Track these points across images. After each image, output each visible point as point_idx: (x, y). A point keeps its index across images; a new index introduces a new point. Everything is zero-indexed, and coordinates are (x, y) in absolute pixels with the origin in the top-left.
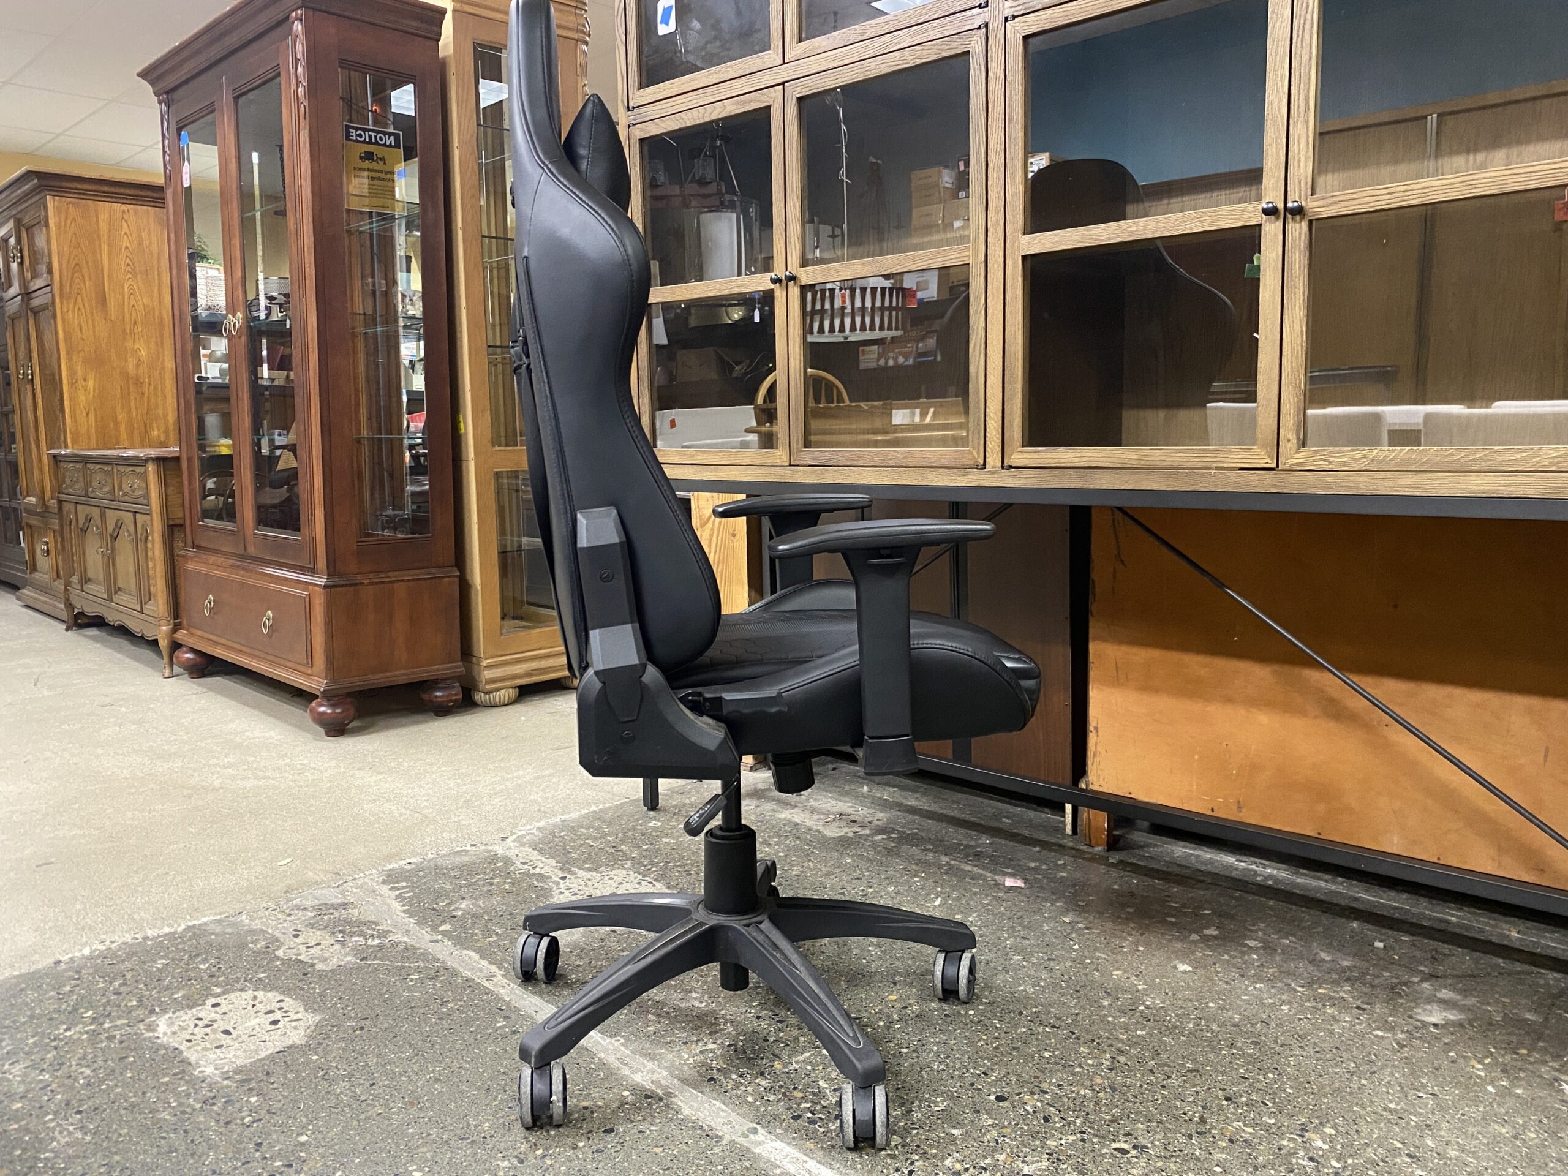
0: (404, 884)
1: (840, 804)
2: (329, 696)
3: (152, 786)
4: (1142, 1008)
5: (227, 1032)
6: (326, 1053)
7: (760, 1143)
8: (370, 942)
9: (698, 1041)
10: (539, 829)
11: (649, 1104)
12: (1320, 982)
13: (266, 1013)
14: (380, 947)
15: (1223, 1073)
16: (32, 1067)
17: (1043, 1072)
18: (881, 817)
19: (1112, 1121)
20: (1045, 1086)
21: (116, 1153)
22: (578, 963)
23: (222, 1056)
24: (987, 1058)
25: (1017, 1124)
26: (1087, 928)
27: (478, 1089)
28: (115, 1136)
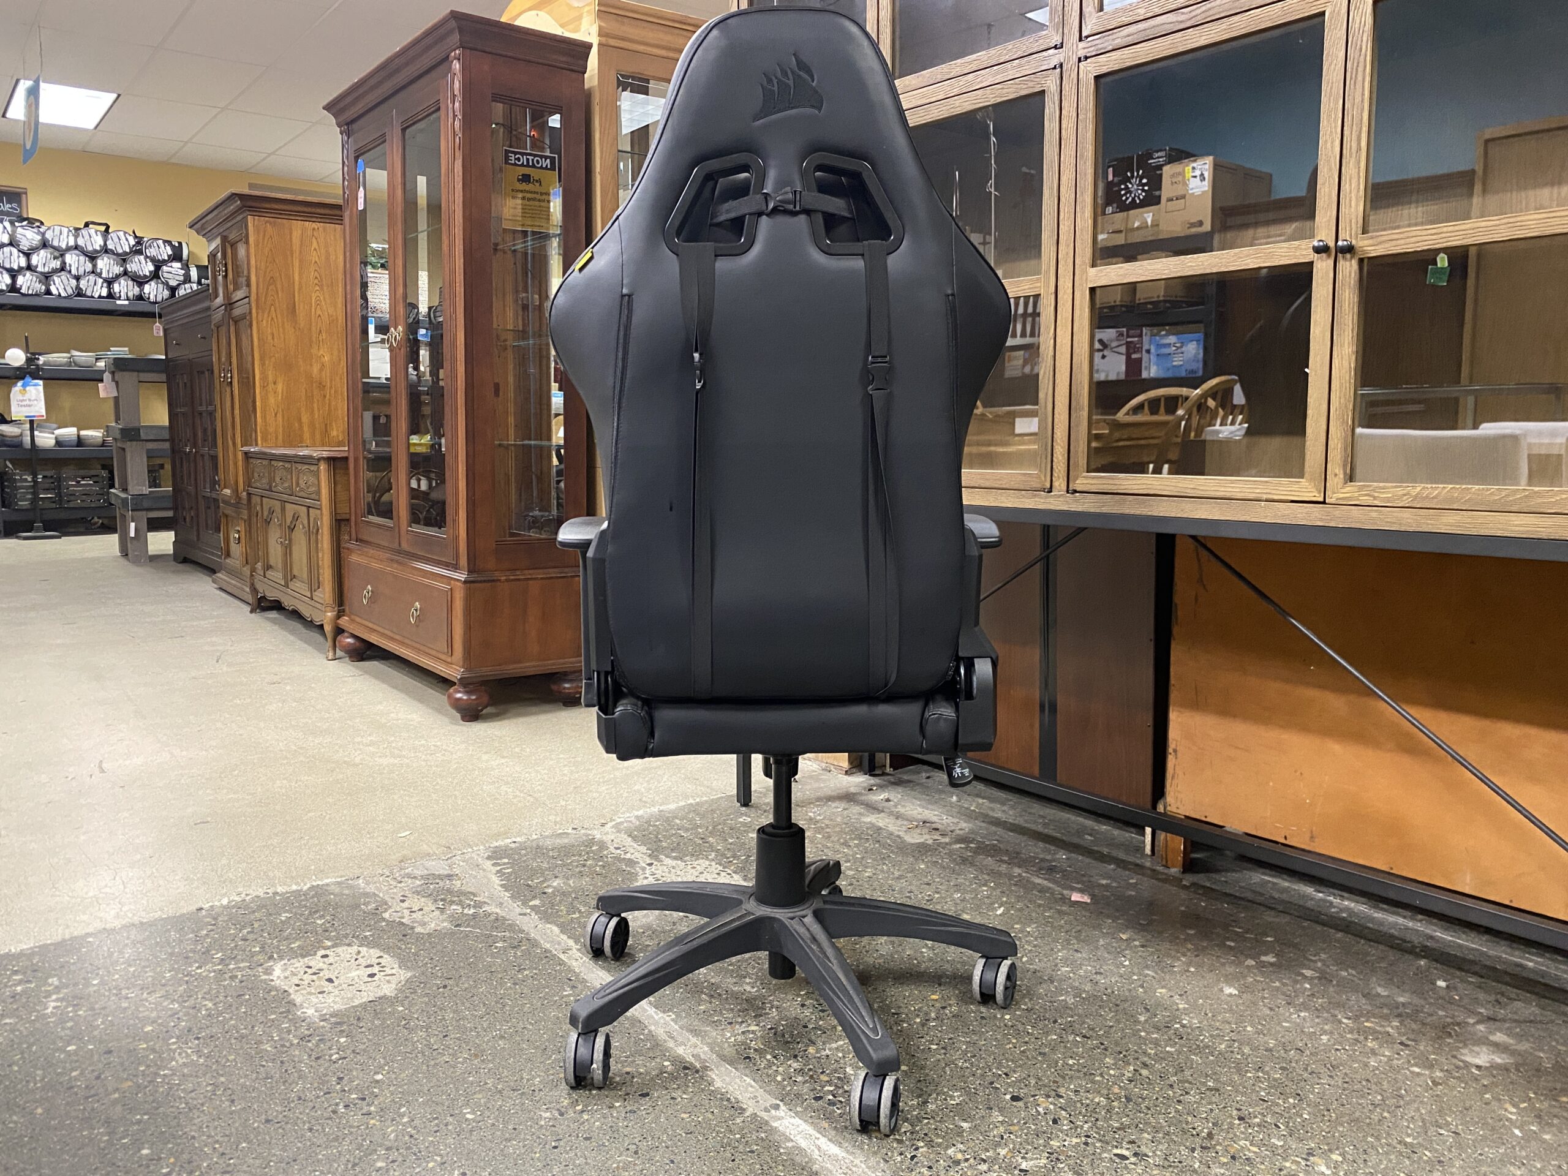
0: (506, 861)
1: (927, 812)
2: (466, 684)
3: (302, 758)
4: (1178, 1026)
5: (330, 980)
6: (411, 1005)
7: (779, 1119)
8: (466, 911)
9: (742, 1022)
10: (637, 817)
11: (686, 1075)
12: (1369, 1015)
13: (366, 967)
14: (474, 916)
15: (1243, 1094)
16: (165, 997)
17: (1064, 1078)
18: (965, 826)
19: (1119, 1129)
20: (1062, 1091)
21: (222, 1075)
22: (647, 943)
23: (323, 1001)
24: (1012, 1061)
25: (1025, 1123)
26: (1143, 946)
27: (536, 1048)
28: (224, 1060)
